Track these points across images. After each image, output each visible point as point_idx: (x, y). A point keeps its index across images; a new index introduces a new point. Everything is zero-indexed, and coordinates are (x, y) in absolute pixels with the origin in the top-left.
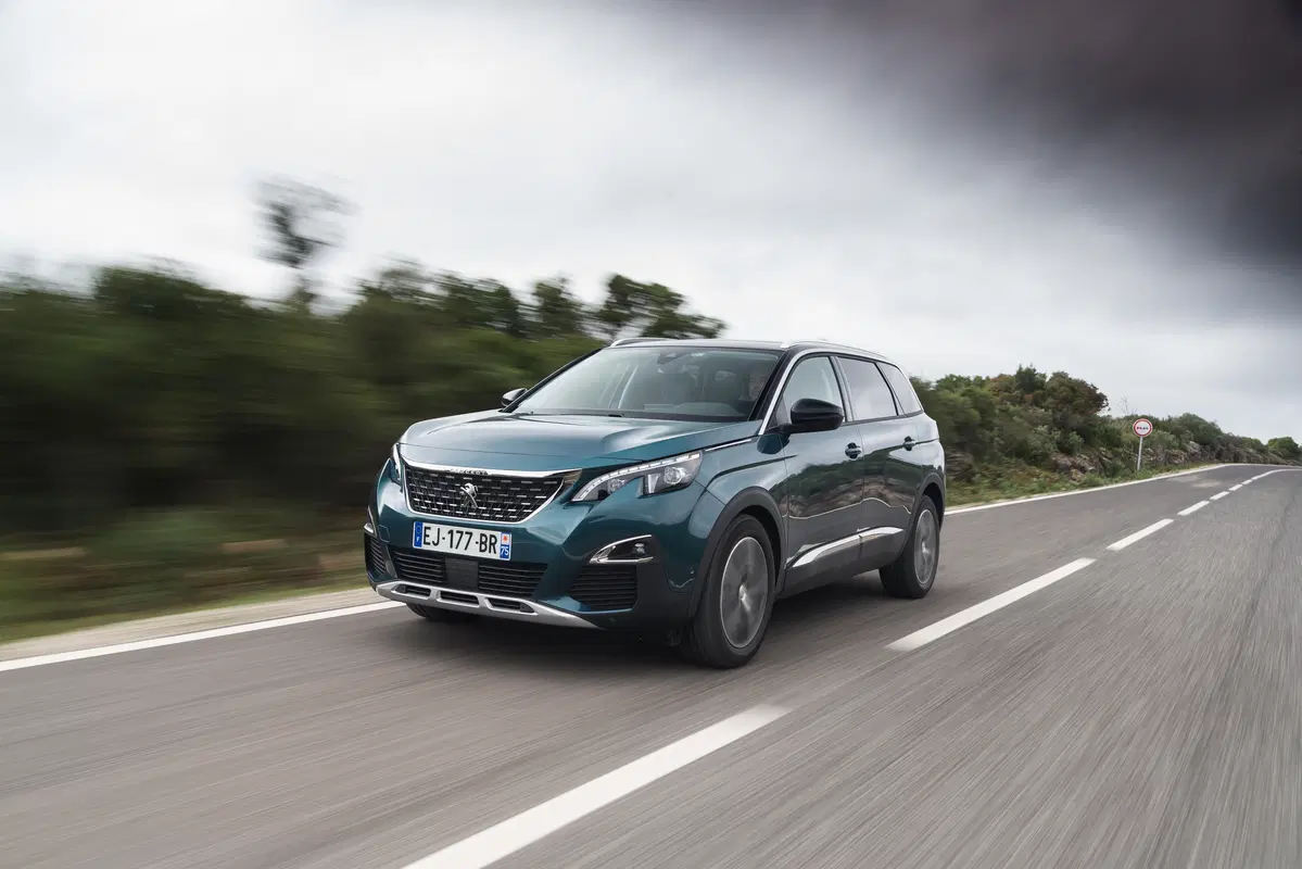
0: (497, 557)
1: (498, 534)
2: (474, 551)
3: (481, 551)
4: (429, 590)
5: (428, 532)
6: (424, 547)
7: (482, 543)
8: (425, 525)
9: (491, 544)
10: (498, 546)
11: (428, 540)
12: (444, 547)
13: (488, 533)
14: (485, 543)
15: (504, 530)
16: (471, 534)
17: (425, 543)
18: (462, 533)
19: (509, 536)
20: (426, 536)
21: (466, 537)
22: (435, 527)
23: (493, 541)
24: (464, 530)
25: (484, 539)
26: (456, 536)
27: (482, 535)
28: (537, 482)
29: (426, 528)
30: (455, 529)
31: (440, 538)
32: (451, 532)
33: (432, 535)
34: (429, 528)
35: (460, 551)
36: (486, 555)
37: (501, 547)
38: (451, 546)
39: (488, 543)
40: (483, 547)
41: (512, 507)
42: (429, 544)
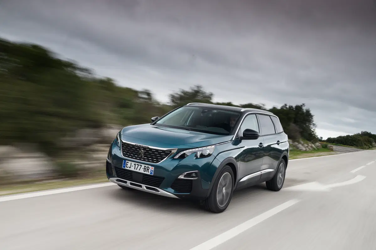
0: (149, 173)
1: (150, 167)
2: (142, 171)
3: (144, 171)
4: (127, 182)
6: (126, 168)
8: (127, 161)
10: (149, 170)
12: (132, 169)
13: (147, 166)
16: (141, 166)
18: (138, 165)
19: (153, 168)
20: (127, 165)
22: (130, 162)
23: (148, 168)
27: (145, 166)
28: (163, 151)
30: (136, 163)
31: (131, 166)
33: (129, 164)
35: (138, 171)
36: (146, 173)
37: (151, 171)
38: (135, 169)
39: (146, 169)
40: (145, 170)
41: (155, 158)
42: (128, 167)
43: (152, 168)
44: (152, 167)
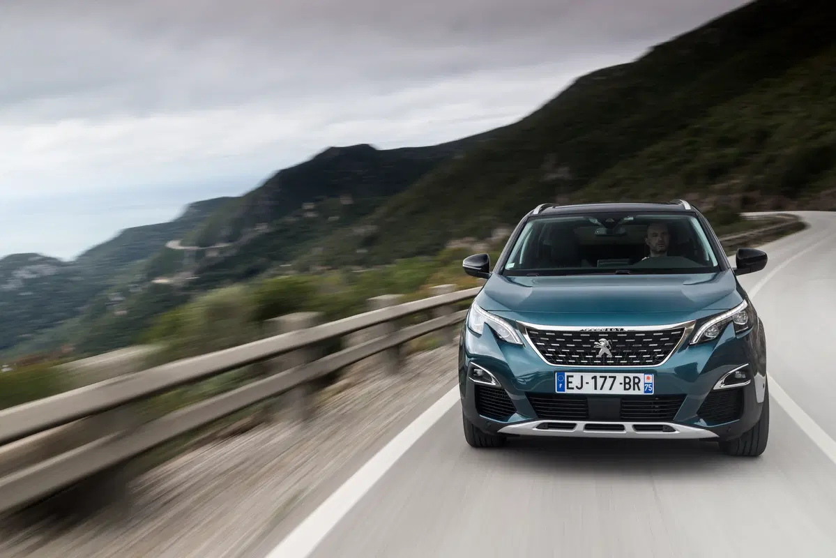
0: (642, 392)
1: (641, 376)
2: (618, 390)
3: (625, 389)
4: (575, 425)
5: (570, 379)
6: (567, 391)
7: (625, 383)
8: (566, 374)
9: (634, 383)
10: (641, 385)
11: (570, 385)
12: (588, 389)
13: (631, 375)
14: (629, 383)
15: (646, 372)
16: (615, 378)
17: (568, 388)
18: (605, 378)
19: (651, 376)
20: (568, 382)
21: (609, 381)
22: (577, 376)
23: (637, 380)
24: (608, 375)
25: (627, 380)
26: (600, 381)
27: (625, 378)
28: (666, 333)
29: (568, 377)
30: (598, 375)
31: (582, 382)
32: (595, 378)
33: (576, 380)
34: (572, 376)
35: (606, 391)
36: (631, 392)
37: (644, 384)
38: (596, 388)
39: (632, 383)
40: (627, 386)
41: (645, 354)
42: (573, 388)
43: (648, 378)
44: (646, 376)
